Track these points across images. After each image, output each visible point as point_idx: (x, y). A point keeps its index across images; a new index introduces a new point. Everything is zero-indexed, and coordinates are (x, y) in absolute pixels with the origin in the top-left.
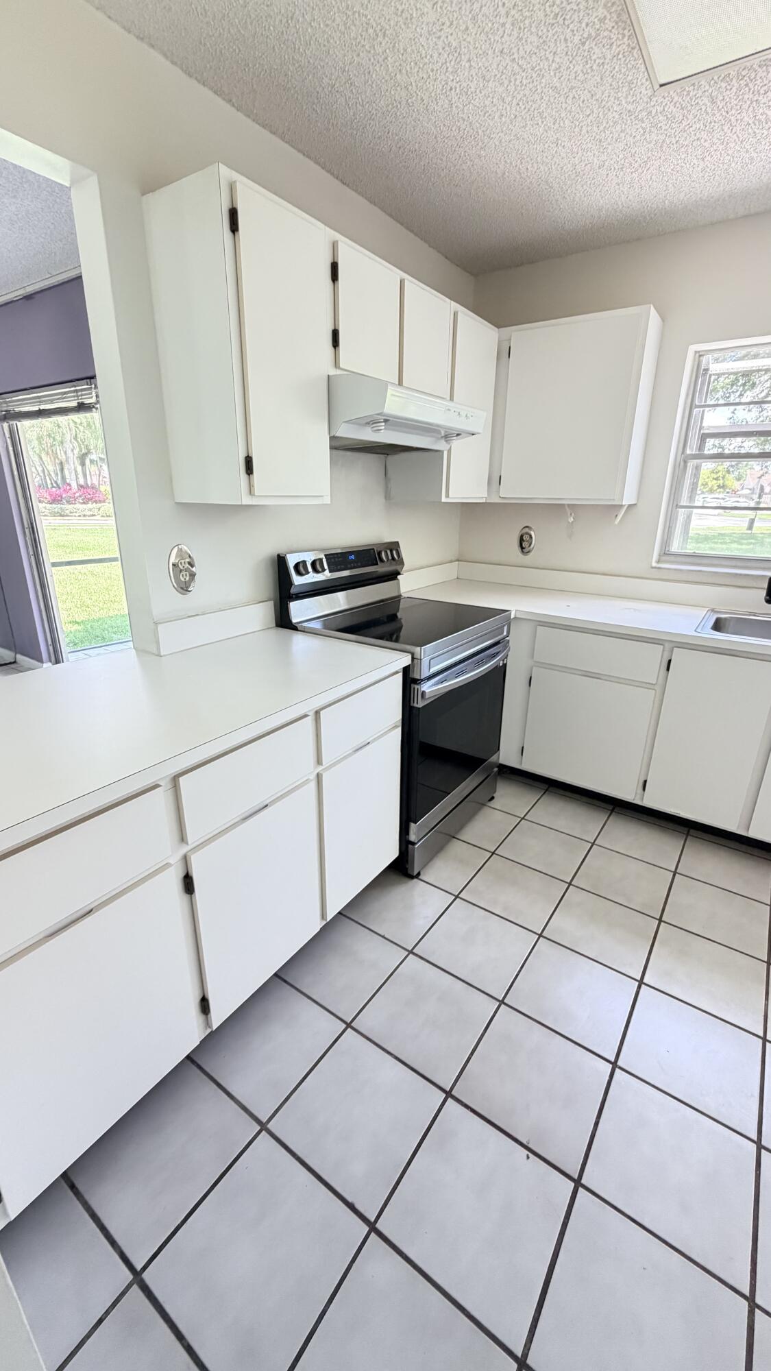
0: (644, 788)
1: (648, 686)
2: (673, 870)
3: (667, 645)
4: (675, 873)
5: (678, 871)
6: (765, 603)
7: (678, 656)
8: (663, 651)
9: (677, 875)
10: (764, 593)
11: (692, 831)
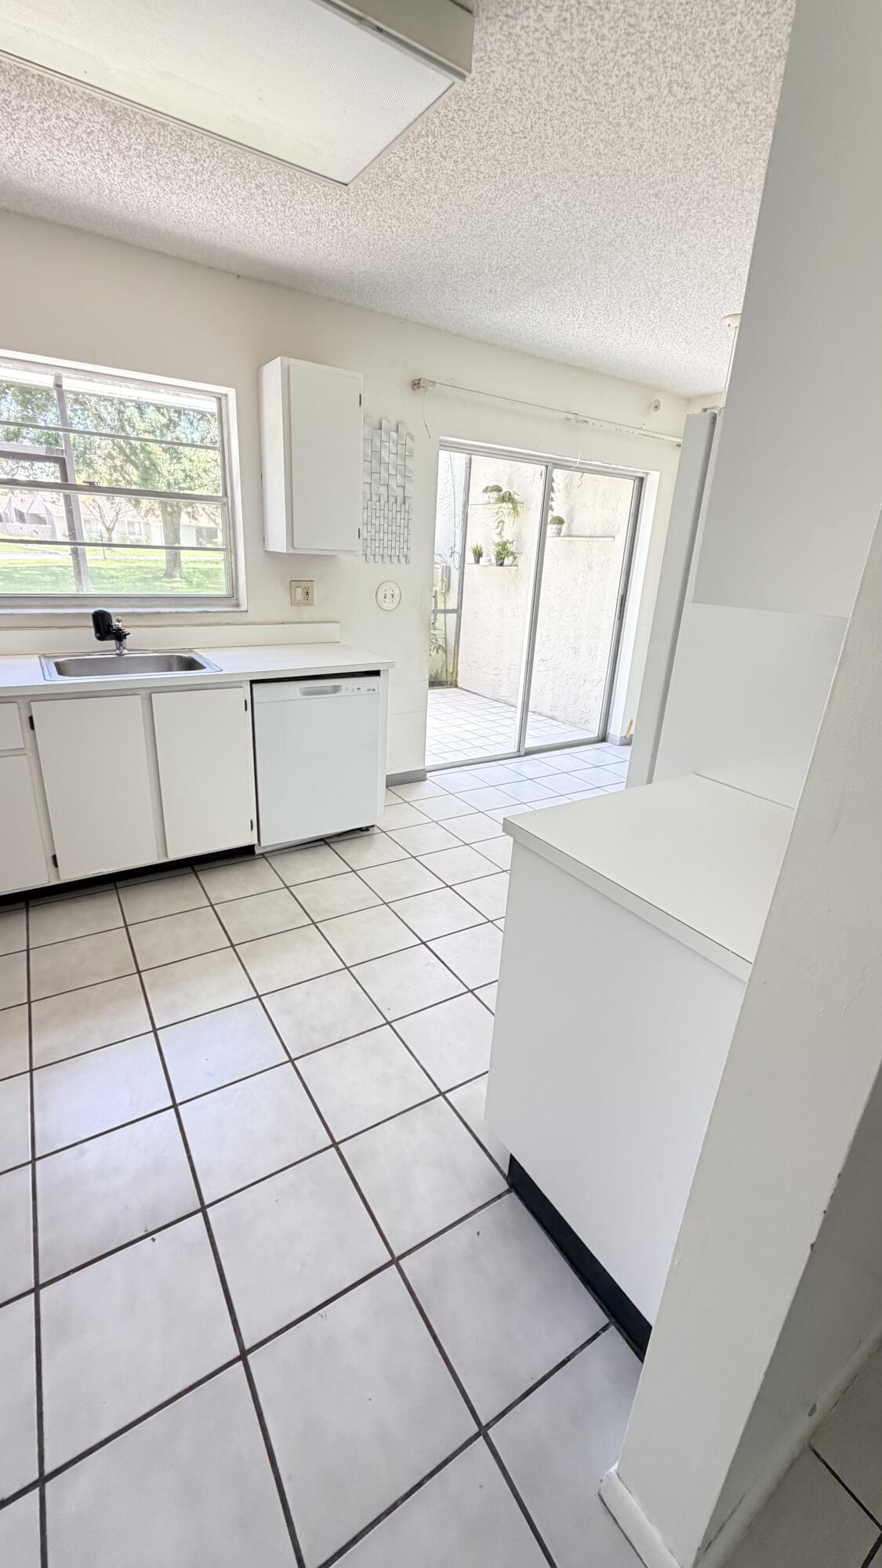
0: (56, 865)
1: (16, 752)
2: (123, 925)
3: (20, 701)
4: (126, 927)
5: (128, 924)
6: (99, 641)
7: (37, 710)
8: (19, 708)
9: (129, 927)
10: (93, 631)
11: (119, 884)
